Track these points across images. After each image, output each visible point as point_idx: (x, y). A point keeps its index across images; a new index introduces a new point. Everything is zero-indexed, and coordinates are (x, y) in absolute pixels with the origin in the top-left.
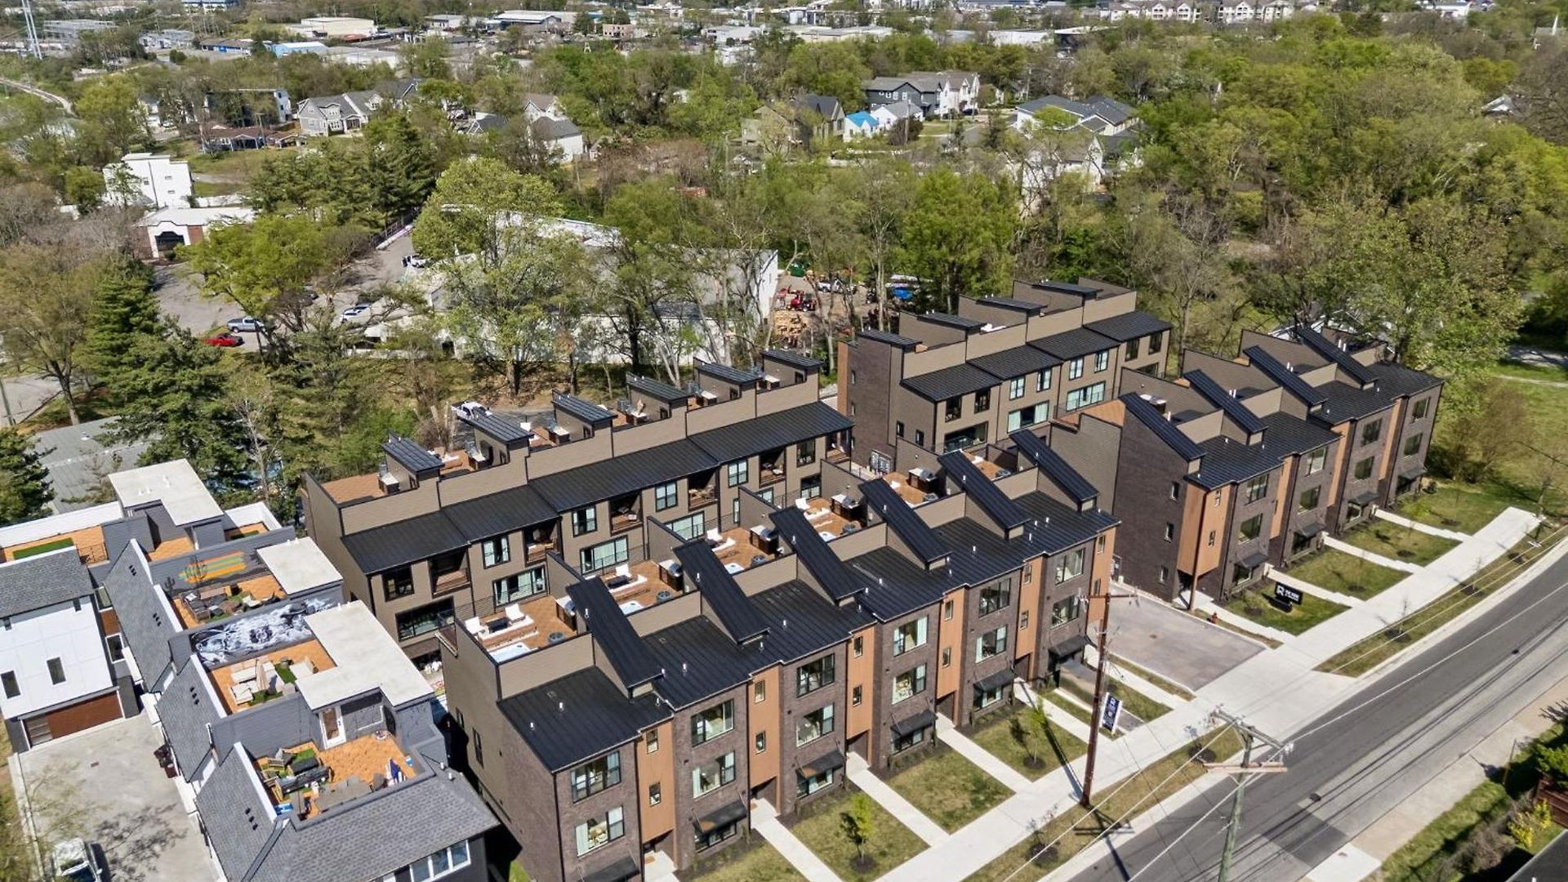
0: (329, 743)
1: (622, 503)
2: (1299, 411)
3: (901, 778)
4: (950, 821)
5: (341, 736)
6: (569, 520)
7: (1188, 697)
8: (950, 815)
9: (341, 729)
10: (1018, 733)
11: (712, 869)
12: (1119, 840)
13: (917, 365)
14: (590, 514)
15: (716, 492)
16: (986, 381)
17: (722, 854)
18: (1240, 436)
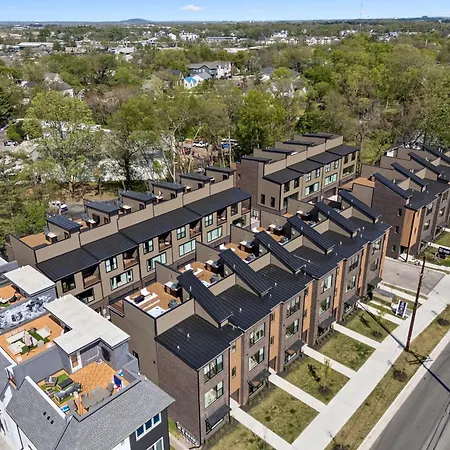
0: (73, 370)
1: (163, 237)
2: (434, 177)
3: (324, 348)
4: (354, 365)
5: (80, 366)
6: (142, 247)
7: (426, 299)
8: (352, 362)
9: (80, 361)
10: (365, 322)
11: (257, 404)
12: (429, 364)
13: (270, 169)
14: (150, 243)
15: (201, 230)
16: (297, 175)
17: (259, 394)
18: (418, 188)
